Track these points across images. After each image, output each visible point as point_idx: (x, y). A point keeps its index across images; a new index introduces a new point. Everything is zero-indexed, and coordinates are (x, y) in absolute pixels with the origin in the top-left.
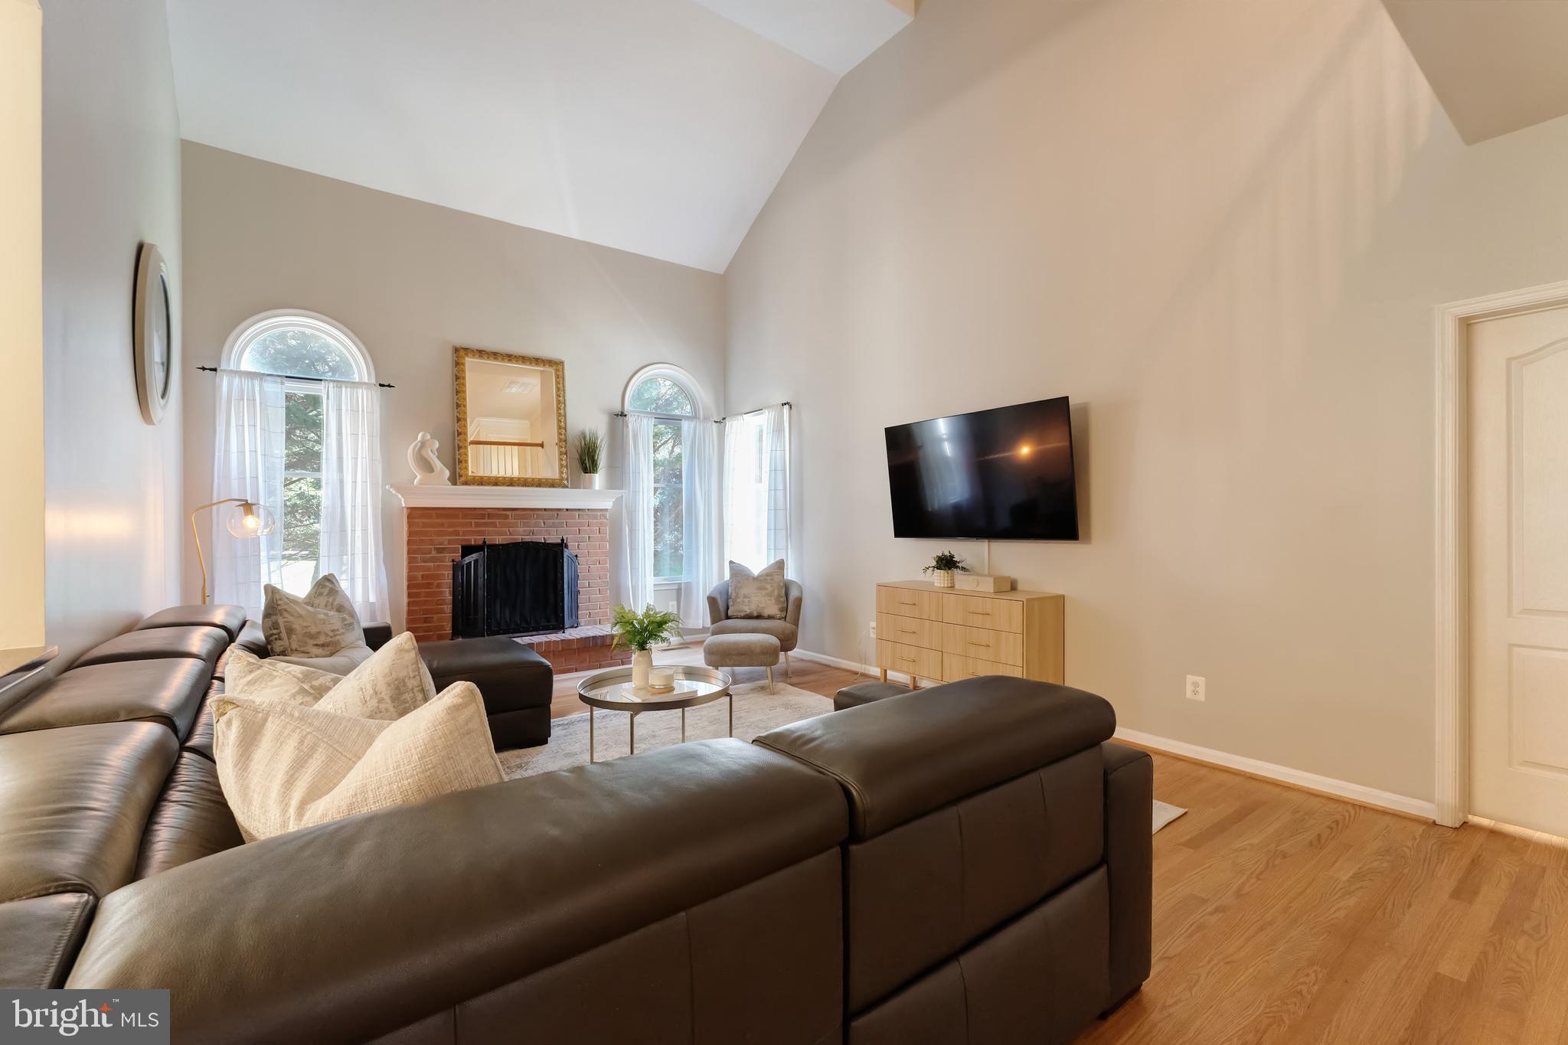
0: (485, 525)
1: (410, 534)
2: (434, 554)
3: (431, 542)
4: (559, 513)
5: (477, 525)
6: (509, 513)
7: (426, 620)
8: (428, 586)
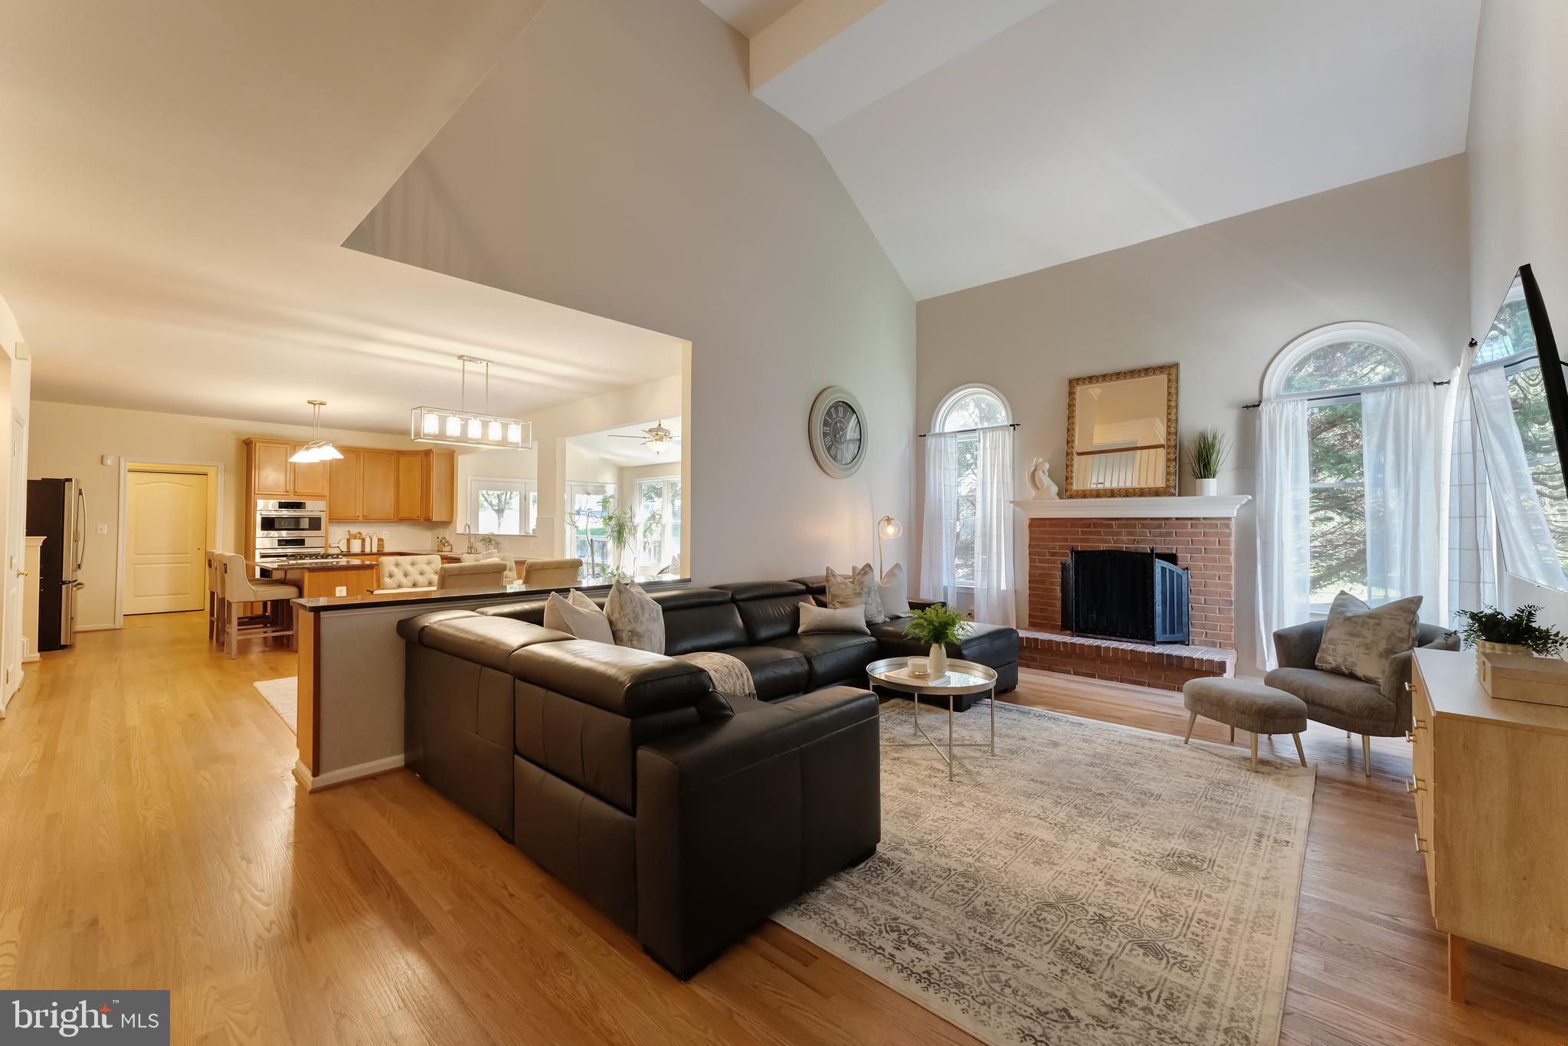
0: (1090, 533)
1: (1031, 539)
2: (1048, 557)
3: (1046, 547)
4: (1166, 522)
5: (1083, 533)
6: (1113, 523)
7: (1042, 611)
8: (1043, 582)
